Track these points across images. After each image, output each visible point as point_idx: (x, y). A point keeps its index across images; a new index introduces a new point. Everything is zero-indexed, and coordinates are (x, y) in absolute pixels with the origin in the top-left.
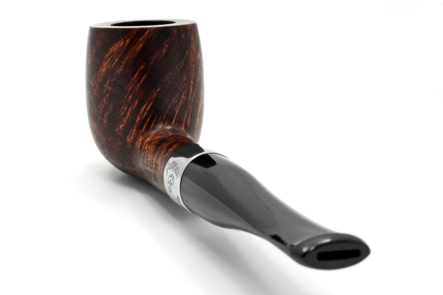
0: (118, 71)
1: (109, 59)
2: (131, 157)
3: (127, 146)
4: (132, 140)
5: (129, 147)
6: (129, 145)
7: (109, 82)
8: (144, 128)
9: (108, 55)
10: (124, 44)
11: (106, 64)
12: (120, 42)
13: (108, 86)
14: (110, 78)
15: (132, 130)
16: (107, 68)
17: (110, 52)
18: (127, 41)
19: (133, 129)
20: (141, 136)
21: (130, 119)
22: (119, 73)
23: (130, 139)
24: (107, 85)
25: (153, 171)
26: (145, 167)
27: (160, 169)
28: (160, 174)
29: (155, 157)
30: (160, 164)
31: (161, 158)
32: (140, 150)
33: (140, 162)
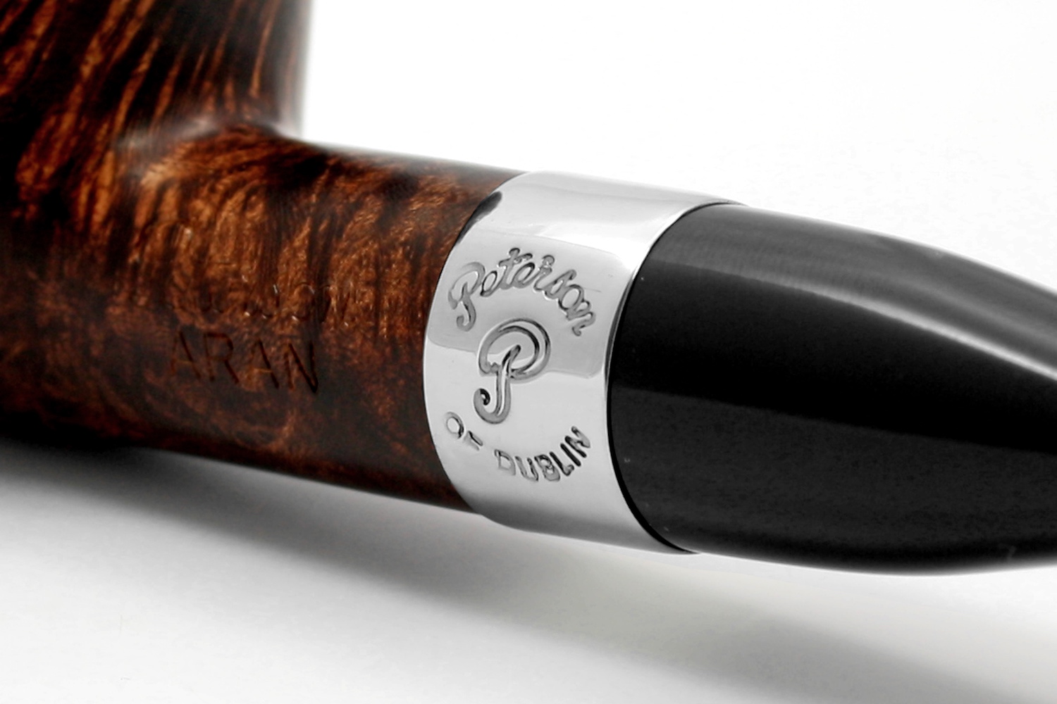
3: (17, 214)
4: (54, 176)
5: (28, 216)
6: (32, 208)
8: (124, 108)
15: (52, 121)
19: (61, 112)
21: (45, 56)
23: (39, 173)
25: (278, 330)
26: (184, 319)
27: (368, 305)
28: (369, 336)
29: (300, 249)
30: (368, 284)
31: (364, 251)
32: (113, 232)
33: (122, 298)
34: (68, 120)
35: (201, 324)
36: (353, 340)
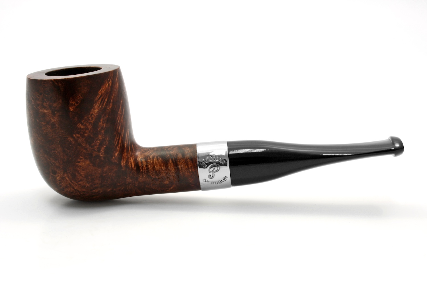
0: (109, 109)
1: (100, 100)
2: (125, 177)
3: (122, 169)
4: (125, 163)
5: (124, 169)
6: (124, 168)
7: (103, 120)
8: (130, 150)
9: (98, 97)
10: (109, 85)
11: (97, 105)
12: (105, 84)
13: (103, 123)
14: (103, 116)
16: (99, 109)
17: (100, 94)
18: (110, 82)
19: (124, 153)
20: (131, 157)
22: (110, 110)
24: (101, 123)
25: (171, 175)
26: (153, 177)
27: (187, 168)
28: (188, 172)
29: (171, 163)
30: (185, 165)
31: (183, 161)
32: (136, 168)
33: (141, 177)
34: (125, 154)
35: (157, 177)
36: (185, 173)
